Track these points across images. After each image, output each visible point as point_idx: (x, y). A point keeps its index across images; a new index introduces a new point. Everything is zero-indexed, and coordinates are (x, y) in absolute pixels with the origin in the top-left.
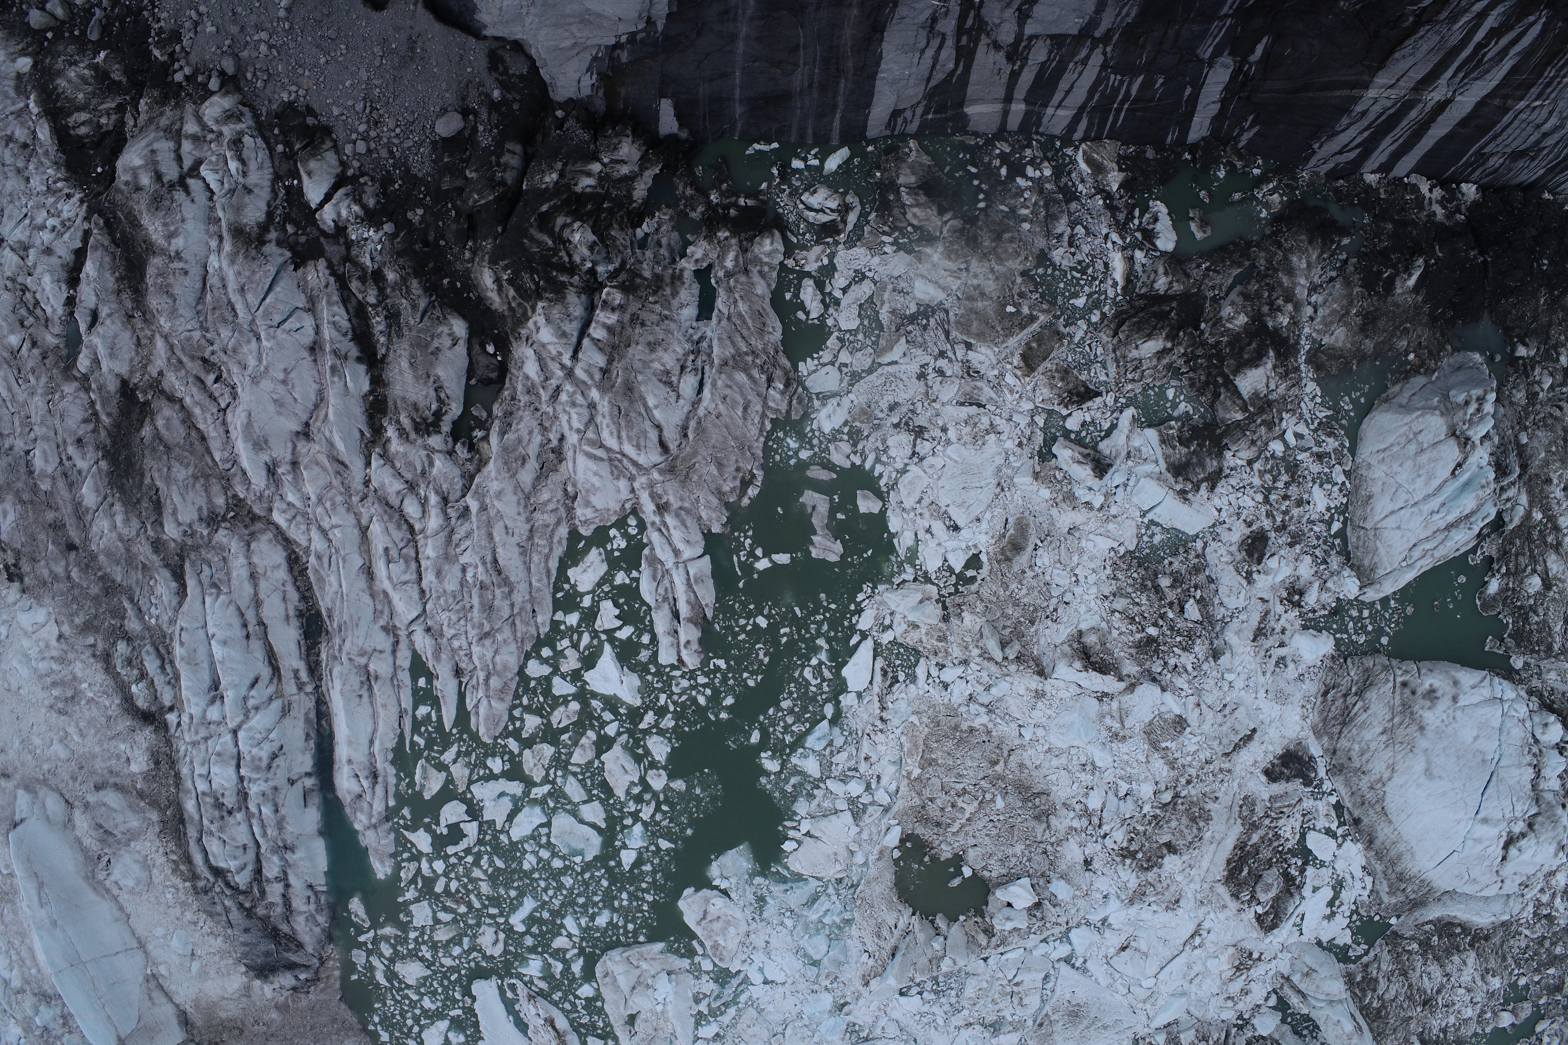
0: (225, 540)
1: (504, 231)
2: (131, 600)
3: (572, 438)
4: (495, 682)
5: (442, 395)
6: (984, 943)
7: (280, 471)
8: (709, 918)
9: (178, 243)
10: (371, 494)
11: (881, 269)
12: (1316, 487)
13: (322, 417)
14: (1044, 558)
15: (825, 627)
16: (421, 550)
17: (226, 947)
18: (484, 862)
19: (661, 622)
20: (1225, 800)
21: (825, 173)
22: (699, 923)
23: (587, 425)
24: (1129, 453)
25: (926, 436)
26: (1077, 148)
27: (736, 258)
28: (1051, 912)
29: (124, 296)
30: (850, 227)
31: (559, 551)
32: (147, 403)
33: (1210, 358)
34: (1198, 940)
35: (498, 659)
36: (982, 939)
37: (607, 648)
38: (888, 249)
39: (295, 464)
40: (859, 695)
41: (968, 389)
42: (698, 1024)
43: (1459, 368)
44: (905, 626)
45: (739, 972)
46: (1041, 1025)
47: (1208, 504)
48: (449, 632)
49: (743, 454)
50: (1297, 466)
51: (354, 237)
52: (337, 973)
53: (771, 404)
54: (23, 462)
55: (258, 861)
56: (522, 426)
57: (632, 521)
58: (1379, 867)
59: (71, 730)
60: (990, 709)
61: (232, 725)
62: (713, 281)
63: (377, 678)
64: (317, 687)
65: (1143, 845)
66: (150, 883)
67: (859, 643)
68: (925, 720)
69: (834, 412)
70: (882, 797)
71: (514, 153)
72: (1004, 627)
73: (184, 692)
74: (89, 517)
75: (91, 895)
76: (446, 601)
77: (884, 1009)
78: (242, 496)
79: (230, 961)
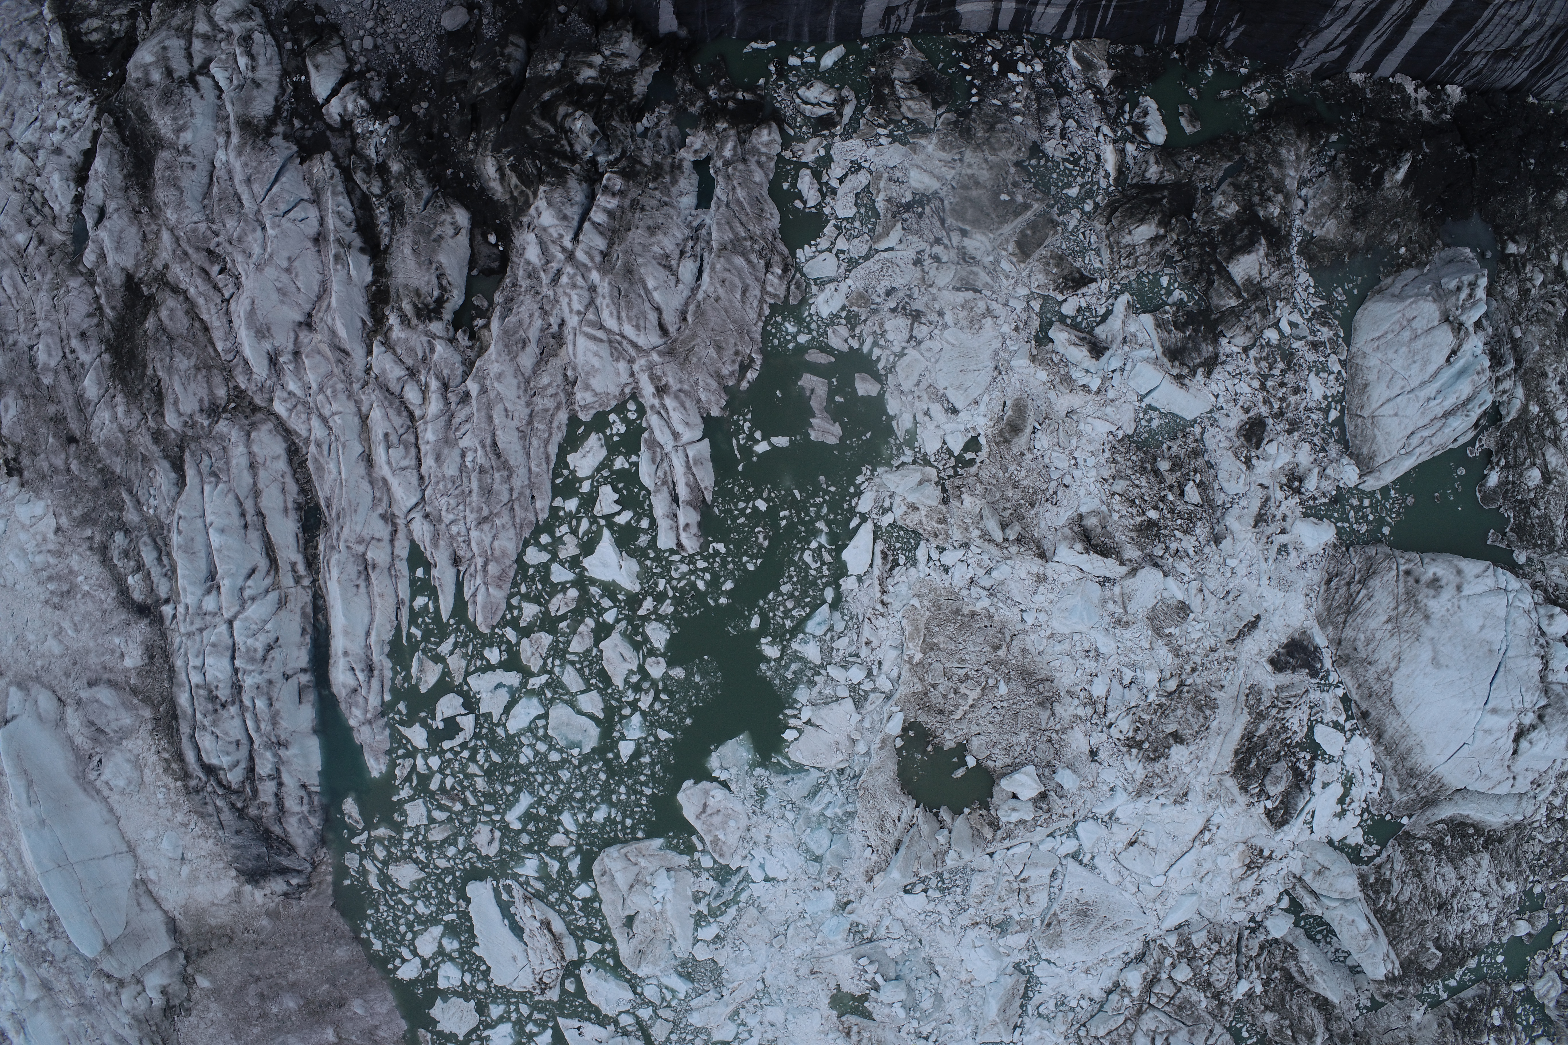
0: (225, 430)
1: (507, 119)
2: (130, 491)
3: (573, 321)
4: (493, 569)
5: (444, 282)
6: (989, 836)
7: (282, 360)
8: (709, 811)
9: (187, 137)
10: (372, 380)
11: (876, 160)
12: (1312, 375)
13: (324, 307)
14: (1043, 441)
15: (825, 510)
16: (420, 435)
17: (217, 849)
18: (480, 757)
19: (660, 505)
20: (1232, 690)
21: (821, 69)
22: (698, 817)
23: (587, 307)
24: (1125, 338)
25: (923, 320)
26: (1067, 47)
27: (734, 148)
28: (1057, 804)
29: (132, 193)
30: (846, 119)
31: (558, 437)
32: (152, 297)
33: (1202, 246)
34: (1207, 836)
35: (496, 543)
36: (987, 832)
37: (606, 533)
38: (883, 140)
39: (297, 354)
40: (860, 579)
41: (964, 274)
42: (697, 925)
43: (1450, 261)
44: (905, 508)
45: (739, 868)
46: (1049, 925)
47: (1205, 390)
48: (447, 517)
49: (742, 338)
50: (1292, 354)
51: (359, 131)
52: (329, 878)
53: (770, 289)
54: (26, 357)
55: (251, 759)
56: (522, 309)
57: (632, 406)
58: (1389, 763)
59: (66, 624)
60: (991, 592)
61: (227, 615)
62: (712, 171)
63: (374, 567)
64: (314, 581)
65: (1149, 735)
66: (141, 783)
67: (858, 526)
68: (926, 603)
69: (832, 297)
70: (884, 684)
71: (518, 46)
72: (1004, 509)
73: (180, 581)
74: (91, 409)
75: (81, 796)
76: (445, 486)
77: (888, 908)
78: (243, 387)
79: (221, 865)
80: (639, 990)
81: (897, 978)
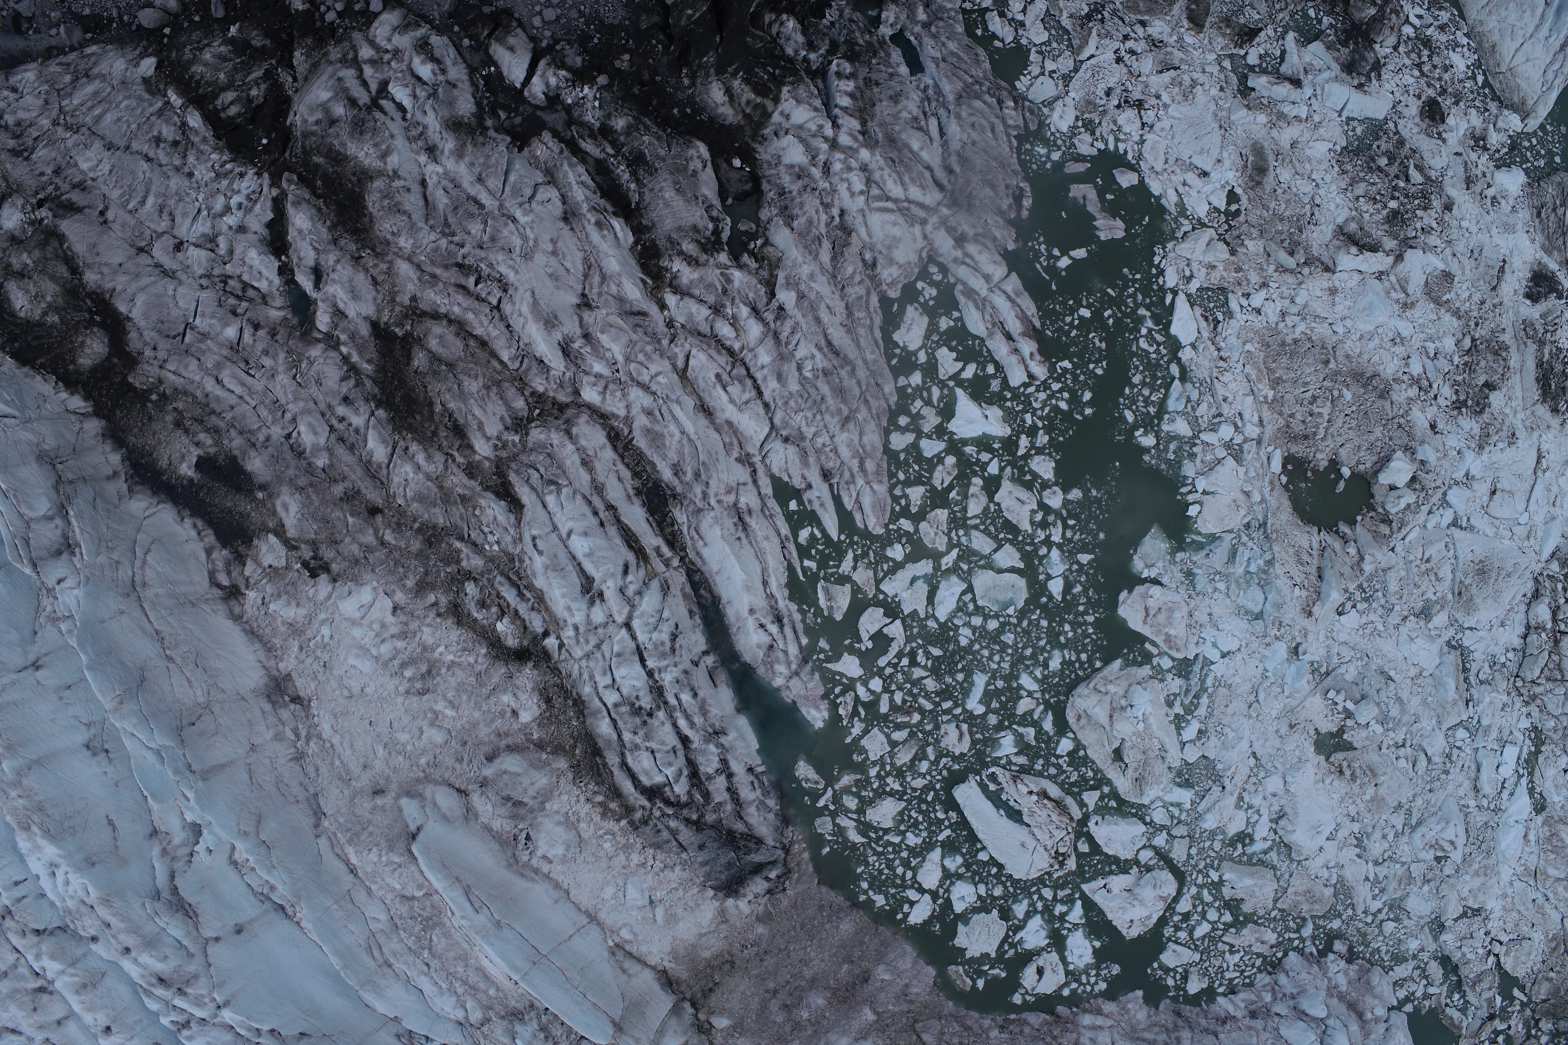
0: (543, 437)
1: (722, 39)
2: (461, 538)
4: (870, 465)
5: (715, 213)
6: (1387, 532)
7: (574, 347)
8: (1152, 613)
9: (393, 161)
10: (679, 331)
13: (596, 282)
14: (1285, 175)
15: (1140, 297)
16: (751, 364)
17: (686, 875)
18: (921, 658)
19: (998, 347)
20: (1510, 329)
22: (1145, 622)
23: (868, 185)
24: (1305, 68)
25: (1146, 106)
28: (1427, 479)
29: (344, 241)
31: (878, 320)
32: (409, 334)
34: (1543, 463)
35: (865, 439)
36: (1384, 529)
37: (959, 392)
39: (587, 336)
40: (1194, 346)
41: (1160, 57)
42: (1179, 728)
44: (1205, 270)
45: (1196, 656)
46: (1459, 594)
47: (1382, 91)
48: (809, 432)
49: (1006, 171)
51: (570, 101)
52: (806, 855)
53: (1011, 122)
54: (287, 447)
55: (692, 760)
56: (804, 211)
57: (933, 269)
59: (440, 706)
60: (1301, 316)
61: (620, 619)
62: (911, 38)
63: (750, 512)
64: (682, 559)
65: (1468, 393)
66: (581, 841)
67: (1173, 300)
68: (1256, 345)
69: (1063, 112)
70: (1252, 431)
72: (1284, 240)
74: (385, 472)
75: (521, 884)
76: (796, 402)
77: (1330, 636)
78: (541, 389)
79: (695, 890)
80: (1148, 819)
81: (1363, 697)
